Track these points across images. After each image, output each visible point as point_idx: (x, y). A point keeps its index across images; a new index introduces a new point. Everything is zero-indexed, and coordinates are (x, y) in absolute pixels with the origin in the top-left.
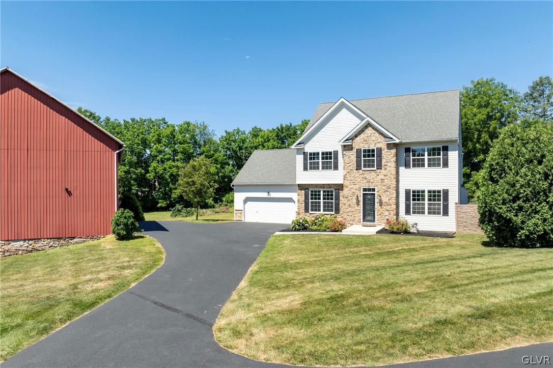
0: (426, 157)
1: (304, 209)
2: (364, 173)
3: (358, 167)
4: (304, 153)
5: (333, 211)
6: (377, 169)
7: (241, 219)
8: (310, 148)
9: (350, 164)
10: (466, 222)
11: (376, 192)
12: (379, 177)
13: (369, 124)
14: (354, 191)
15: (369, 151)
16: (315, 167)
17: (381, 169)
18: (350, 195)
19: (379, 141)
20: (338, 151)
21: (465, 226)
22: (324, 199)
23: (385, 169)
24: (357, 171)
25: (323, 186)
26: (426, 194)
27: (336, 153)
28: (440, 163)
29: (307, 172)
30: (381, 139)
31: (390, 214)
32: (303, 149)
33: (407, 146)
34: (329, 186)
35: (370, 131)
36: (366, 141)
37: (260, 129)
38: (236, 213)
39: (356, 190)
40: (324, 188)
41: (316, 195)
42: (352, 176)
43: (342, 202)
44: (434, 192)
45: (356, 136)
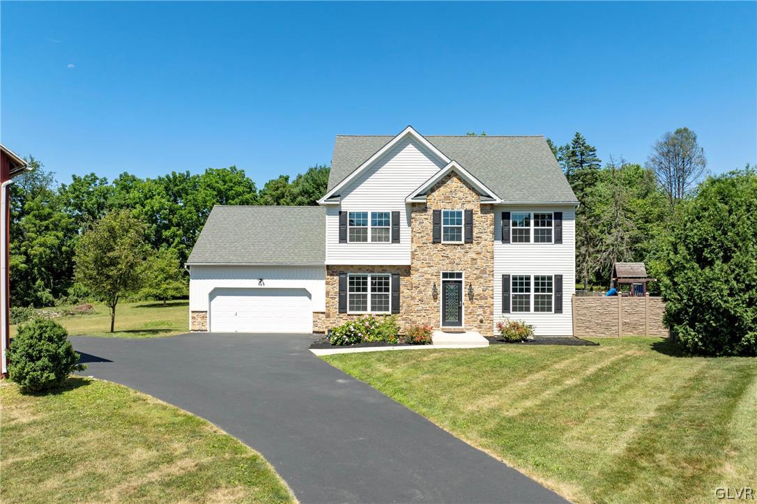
0: (532, 227)
1: (337, 307)
2: (445, 248)
3: (436, 240)
4: (340, 213)
5: (388, 310)
6: (466, 243)
7: (203, 328)
8: (350, 204)
9: (422, 234)
10: (590, 321)
11: (463, 279)
12: (469, 255)
13: (453, 172)
14: (429, 276)
15: (452, 214)
16: (360, 237)
17: (472, 243)
18: (421, 283)
19: (468, 199)
20: (399, 213)
21: (587, 328)
22: (373, 290)
23: (478, 243)
24: (435, 245)
25: (371, 269)
26: (532, 281)
27: (396, 215)
28: (551, 237)
29: (345, 244)
30: (472, 196)
31: (485, 312)
32: (339, 205)
33: (506, 210)
34: (383, 268)
35: (454, 183)
36: (448, 198)
37: (133, 177)
38: (193, 318)
39: (432, 275)
40: (373, 272)
41: (359, 284)
42: (426, 252)
43: (404, 294)
44: (543, 278)
45: (432, 190)
